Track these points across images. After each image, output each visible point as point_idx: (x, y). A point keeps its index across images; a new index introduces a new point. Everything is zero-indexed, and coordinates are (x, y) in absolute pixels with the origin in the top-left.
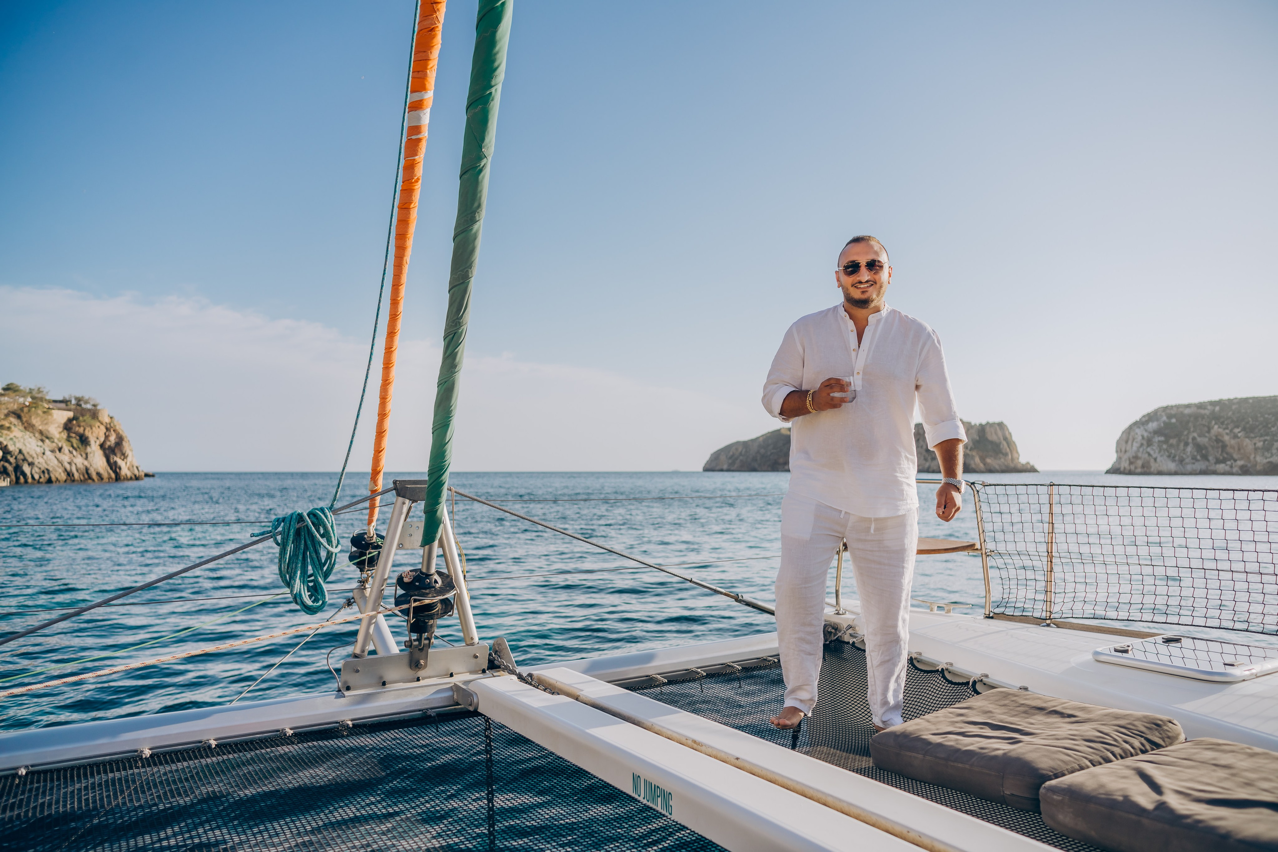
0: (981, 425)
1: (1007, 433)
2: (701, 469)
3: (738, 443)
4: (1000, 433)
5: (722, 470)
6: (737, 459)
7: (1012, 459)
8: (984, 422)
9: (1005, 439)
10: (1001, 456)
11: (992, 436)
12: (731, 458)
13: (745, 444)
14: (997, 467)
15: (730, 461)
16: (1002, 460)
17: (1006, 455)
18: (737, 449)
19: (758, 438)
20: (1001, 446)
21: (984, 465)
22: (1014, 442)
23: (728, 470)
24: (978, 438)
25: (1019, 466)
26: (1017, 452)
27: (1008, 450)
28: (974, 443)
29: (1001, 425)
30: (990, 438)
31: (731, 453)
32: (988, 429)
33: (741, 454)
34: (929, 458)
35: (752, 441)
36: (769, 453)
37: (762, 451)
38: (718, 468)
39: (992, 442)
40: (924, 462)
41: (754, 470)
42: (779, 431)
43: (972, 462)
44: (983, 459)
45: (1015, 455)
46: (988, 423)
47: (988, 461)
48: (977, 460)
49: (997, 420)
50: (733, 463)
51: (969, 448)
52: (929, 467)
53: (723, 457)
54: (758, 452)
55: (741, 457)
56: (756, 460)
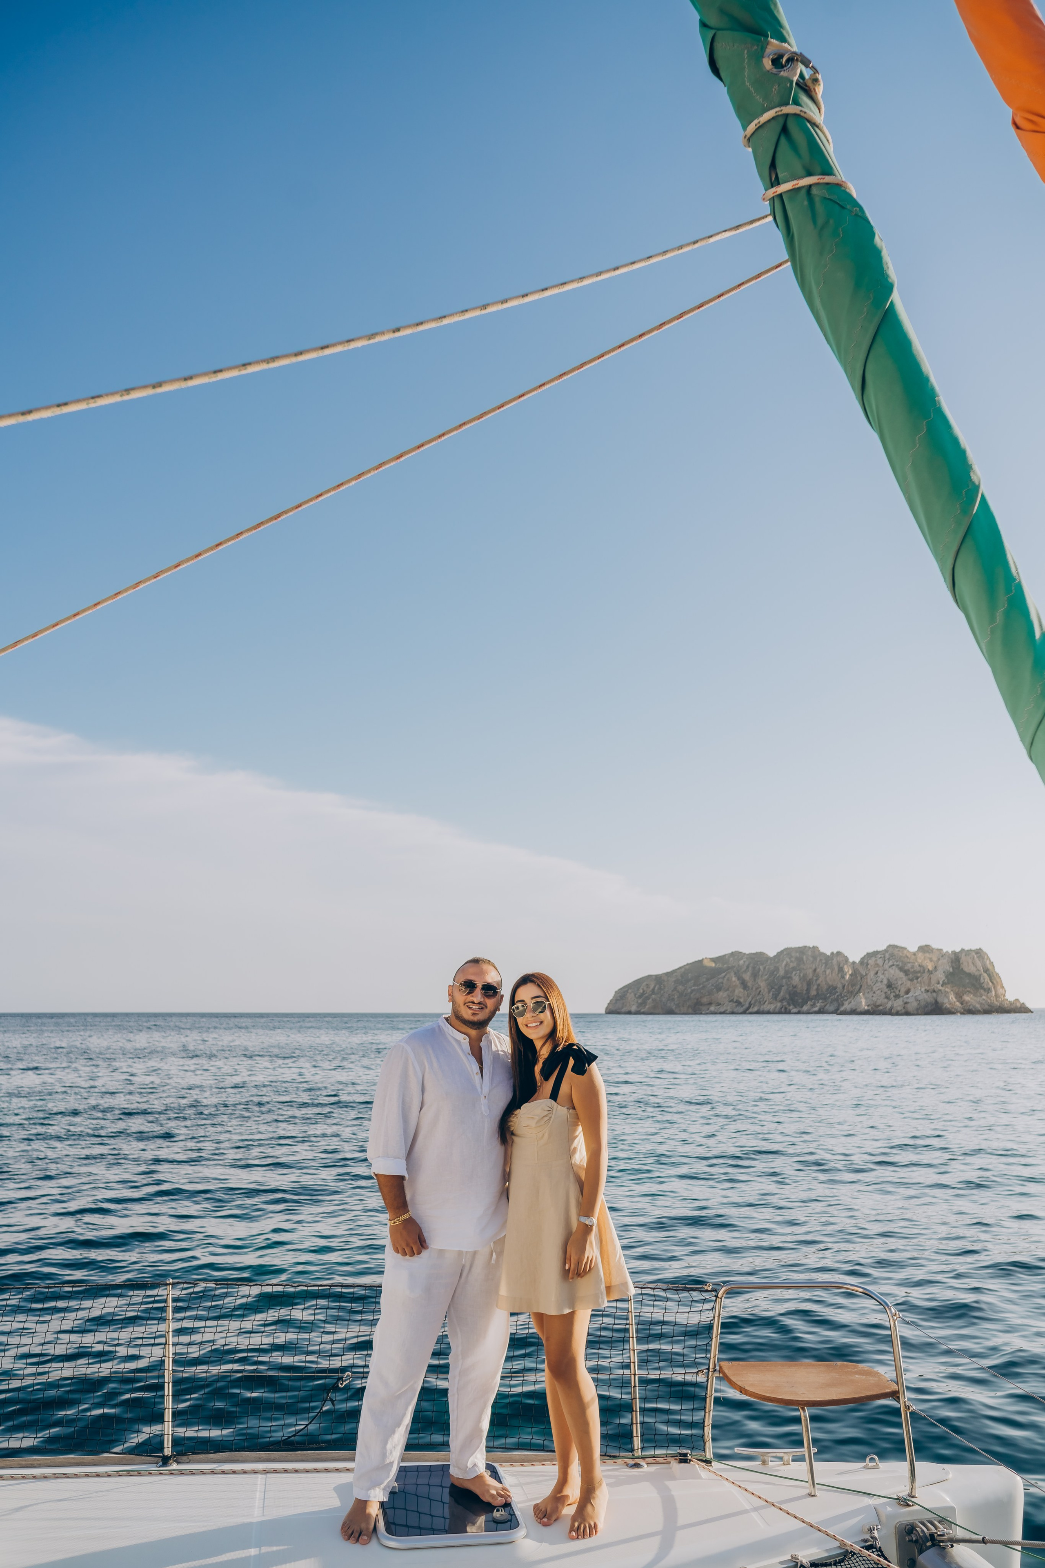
0: (954, 953)
1: (988, 962)
2: (603, 1012)
3: (649, 977)
4: (979, 964)
5: (629, 1013)
6: (647, 998)
7: (997, 996)
8: (958, 950)
9: (986, 970)
10: (982, 991)
11: (969, 968)
12: (640, 997)
13: (658, 979)
14: (978, 1006)
15: (640, 1001)
16: (984, 997)
17: (988, 990)
18: (647, 985)
19: (674, 971)
20: (982, 980)
21: (962, 1004)
22: (997, 974)
23: (638, 1013)
24: (951, 970)
25: (1006, 1004)
26: (1003, 987)
27: (991, 984)
28: (947, 977)
29: (979, 952)
30: (966, 969)
31: (641, 991)
32: (963, 958)
33: (653, 992)
34: (892, 995)
35: (668, 974)
36: (689, 991)
37: (680, 988)
38: (624, 1010)
39: (969, 975)
40: (886, 1000)
41: (671, 1012)
42: (701, 961)
43: (946, 1001)
44: (959, 996)
45: (1000, 991)
46: (963, 950)
47: (967, 998)
48: (952, 997)
49: (974, 947)
50: (644, 1003)
51: (941, 982)
52: (892, 1008)
53: (630, 996)
54: (675, 989)
55: (653, 996)
56: (673, 1000)
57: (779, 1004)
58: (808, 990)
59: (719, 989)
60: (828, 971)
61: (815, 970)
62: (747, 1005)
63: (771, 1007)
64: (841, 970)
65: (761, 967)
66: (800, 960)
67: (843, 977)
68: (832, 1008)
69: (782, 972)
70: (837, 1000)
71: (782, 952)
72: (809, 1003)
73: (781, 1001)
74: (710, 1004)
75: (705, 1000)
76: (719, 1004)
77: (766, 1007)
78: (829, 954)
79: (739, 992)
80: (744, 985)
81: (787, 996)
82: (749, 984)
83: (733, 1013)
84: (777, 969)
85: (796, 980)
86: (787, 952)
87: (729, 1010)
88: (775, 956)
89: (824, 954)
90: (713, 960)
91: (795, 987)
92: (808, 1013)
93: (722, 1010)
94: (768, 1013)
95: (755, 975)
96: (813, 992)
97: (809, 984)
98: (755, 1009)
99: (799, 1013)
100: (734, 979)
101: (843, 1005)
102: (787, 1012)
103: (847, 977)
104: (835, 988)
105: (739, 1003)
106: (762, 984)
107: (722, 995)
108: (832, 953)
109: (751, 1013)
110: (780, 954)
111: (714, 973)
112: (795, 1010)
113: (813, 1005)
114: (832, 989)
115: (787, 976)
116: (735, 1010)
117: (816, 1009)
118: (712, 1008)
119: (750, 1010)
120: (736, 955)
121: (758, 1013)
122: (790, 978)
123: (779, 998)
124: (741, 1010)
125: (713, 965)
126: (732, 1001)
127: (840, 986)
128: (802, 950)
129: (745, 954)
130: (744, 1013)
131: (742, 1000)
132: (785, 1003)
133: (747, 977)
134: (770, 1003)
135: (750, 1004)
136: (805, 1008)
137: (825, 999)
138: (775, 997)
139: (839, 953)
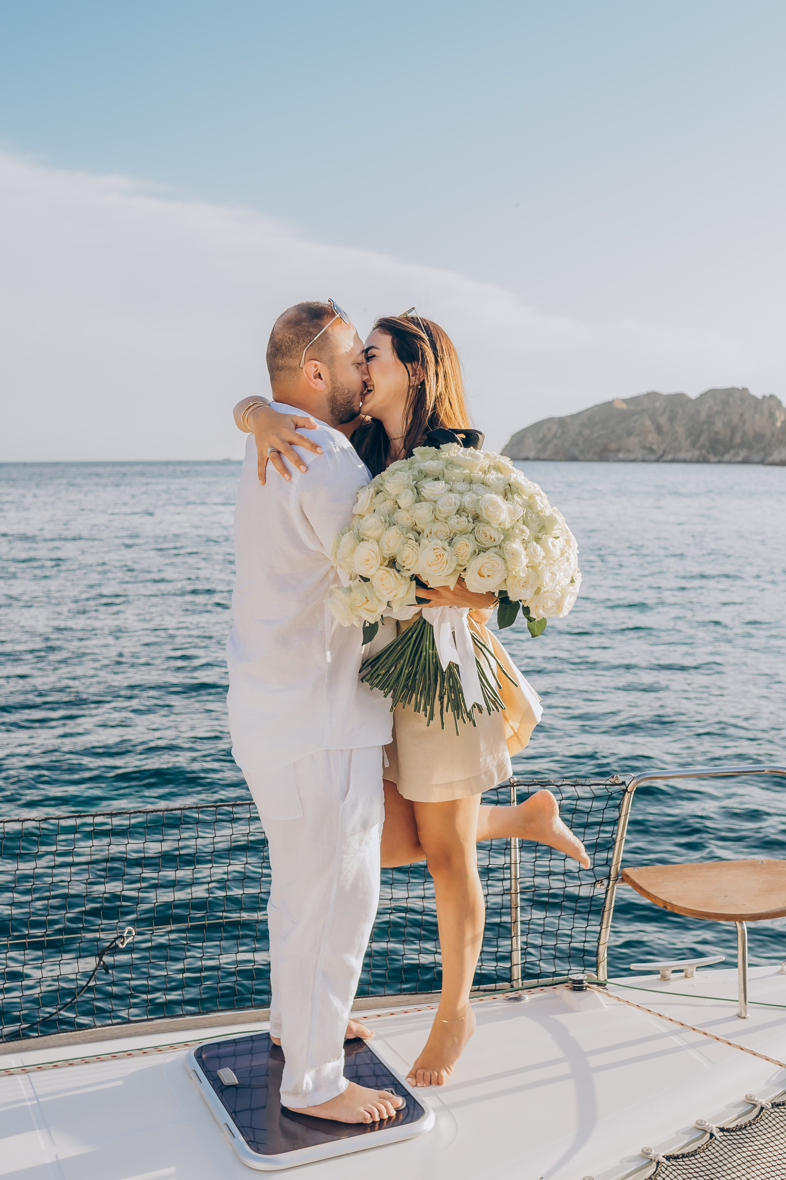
3: (551, 420)
5: (527, 459)
6: (548, 443)
12: (540, 441)
13: (562, 422)
15: (540, 446)
18: (549, 429)
23: (537, 459)
31: (541, 435)
33: (555, 436)
35: (573, 417)
36: (596, 435)
37: (586, 432)
41: (573, 459)
42: (610, 403)
50: (544, 449)
53: (529, 441)
54: (580, 434)
55: (555, 441)
56: (577, 445)
57: (697, 453)
58: (732, 438)
59: (630, 433)
60: (757, 417)
61: (742, 415)
62: (660, 452)
63: (688, 456)
64: (772, 415)
65: (680, 411)
66: (725, 403)
67: (774, 424)
68: (757, 458)
69: (703, 416)
70: (764, 449)
71: (706, 393)
72: (732, 452)
73: (700, 449)
74: (619, 450)
75: (613, 446)
76: (628, 451)
77: (682, 455)
78: (759, 396)
79: (652, 438)
80: (659, 430)
81: (708, 444)
82: (665, 429)
83: (644, 461)
84: (698, 413)
85: (719, 425)
86: (712, 393)
87: (640, 457)
88: (697, 399)
89: (754, 398)
90: (625, 401)
91: (717, 433)
92: (730, 462)
93: (632, 457)
94: (685, 461)
95: (672, 419)
96: (737, 440)
97: (734, 430)
98: (670, 457)
99: (719, 462)
100: (648, 423)
101: (770, 455)
102: (704, 460)
103: (779, 424)
104: (762, 436)
105: (651, 450)
106: (680, 429)
107: (633, 441)
108: (764, 397)
109: (665, 462)
110: (703, 396)
111: (625, 416)
112: (715, 459)
113: (737, 454)
114: (760, 437)
115: (710, 421)
116: (647, 458)
117: (739, 458)
118: (621, 456)
119: (665, 458)
120: (652, 396)
121: (673, 461)
122: (712, 423)
123: (699, 445)
124: (654, 457)
125: (624, 406)
126: (643, 448)
127: (768, 433)
128: (730, 392)
129: (662, 395)
130: (657, 461)
131: (655, 447)
132: (704, 452)
133: (663, 421)
134: (687, 451)
135: (664, 452)
136: (727, 457)
137: (750, 447)
138: (694, 444)
139: (772, 397)
